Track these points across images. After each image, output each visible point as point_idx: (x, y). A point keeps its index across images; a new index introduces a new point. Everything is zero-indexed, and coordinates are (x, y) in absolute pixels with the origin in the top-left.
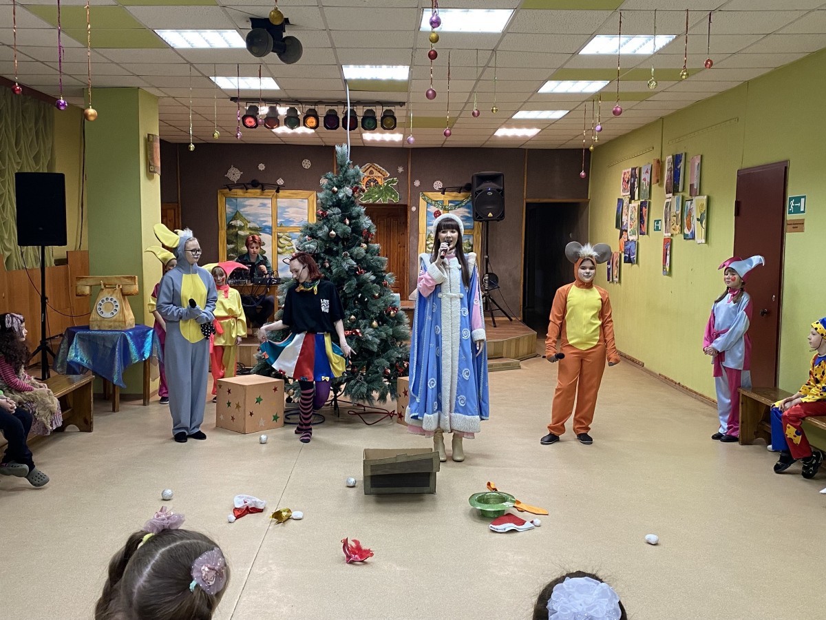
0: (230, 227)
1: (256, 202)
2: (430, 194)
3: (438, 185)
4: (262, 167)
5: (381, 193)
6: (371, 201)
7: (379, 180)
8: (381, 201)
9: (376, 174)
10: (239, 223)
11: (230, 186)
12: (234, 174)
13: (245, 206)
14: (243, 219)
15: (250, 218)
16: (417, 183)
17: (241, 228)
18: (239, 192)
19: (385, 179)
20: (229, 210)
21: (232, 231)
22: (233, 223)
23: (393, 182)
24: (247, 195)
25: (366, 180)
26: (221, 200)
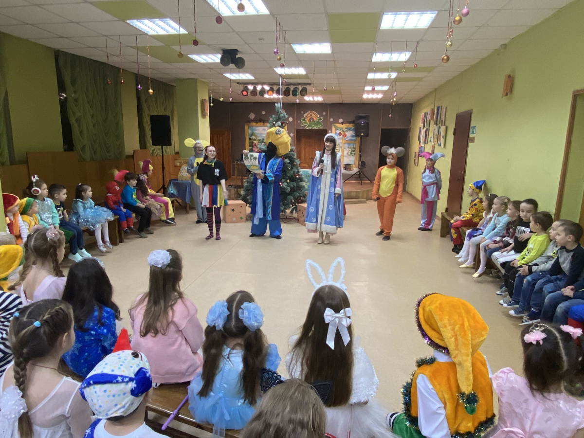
0: (250, 139)
1: (261, 128)
2: (337, 125)
3: (341, 120)
4: (263, 113)
5: (315, 124)
6: (310, 128)
7: (315, 119)
8: (315, 128)
9: (313, 115)
10: (254, 137)
11: (250, 121)
12: (252, 116)
13: (256, 130)
14: (255, 136)
15: (258, 135)
16: (332, 120)
17: (255, 140)
18: (254, 124)
19: (317, 118)
20: (250, 132)
21: (251, 141)
22: (251, 137)
23: (321, 119)
24: (257, 125)
25: (309, 118)
26: (247, 127)
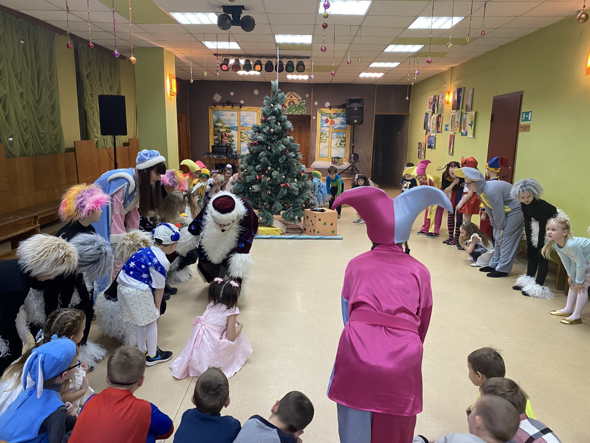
0: (215, 126)
1: (229, 113)
2: (323, 110)
3: (327, 104)
4: (232, 94)
6: (291, 113)
7: (295, 101)
8: (296, 113)
9: (294, 98)
11: (215, 104)
12: (217, 98)
13: (223, 115)
14: (222, 123)
15: (226, 122)
16: (316, 103)
17: (221, 127)
18: (220, 107)
19: (299, 101)
20: (215, 117)
21: (216, 129)
22: (217, 124)
23: (303, 102)
24: (224, 109)
25: (288, 101)
26: (210, 111)
